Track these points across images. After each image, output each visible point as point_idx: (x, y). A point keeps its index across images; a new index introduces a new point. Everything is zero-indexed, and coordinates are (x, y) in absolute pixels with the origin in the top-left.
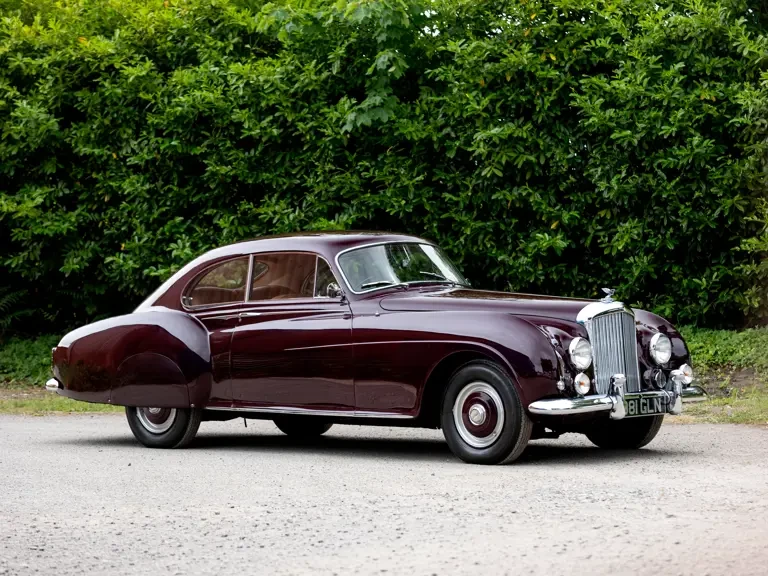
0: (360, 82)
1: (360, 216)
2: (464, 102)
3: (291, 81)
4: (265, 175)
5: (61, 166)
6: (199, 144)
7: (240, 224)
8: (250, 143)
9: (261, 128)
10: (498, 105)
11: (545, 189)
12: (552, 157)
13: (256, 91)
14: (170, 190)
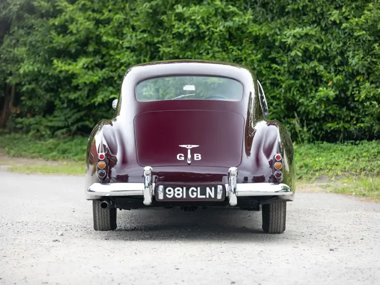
6: (158, 36)
11: (328, 64)
12: (330, 46)
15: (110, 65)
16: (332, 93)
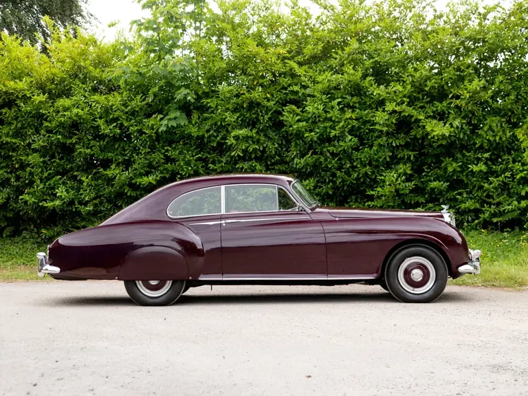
0: (161, 107)
1: (163, 175)
2: (224, 117)
3: (125, 105)
4: (110, 154)
6: (71, 138)
7: (92, 180)
8: (103, 137)
9: (110, 129)
10: (240, 119)
12: (267, 147)
13: (107, 110)
14: (55, 162)
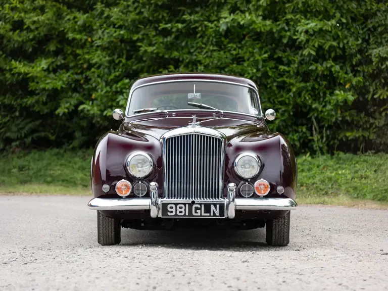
5: (59, 46)
6: (138, 33)
11: (344, 63)
12: (348, 43)
14: (121, 61)
15: (76, 66)
16: (351, 98)
